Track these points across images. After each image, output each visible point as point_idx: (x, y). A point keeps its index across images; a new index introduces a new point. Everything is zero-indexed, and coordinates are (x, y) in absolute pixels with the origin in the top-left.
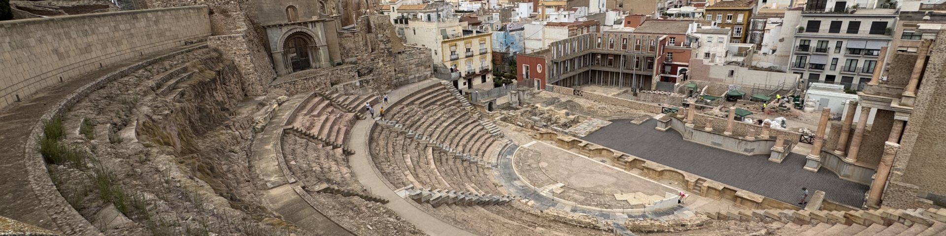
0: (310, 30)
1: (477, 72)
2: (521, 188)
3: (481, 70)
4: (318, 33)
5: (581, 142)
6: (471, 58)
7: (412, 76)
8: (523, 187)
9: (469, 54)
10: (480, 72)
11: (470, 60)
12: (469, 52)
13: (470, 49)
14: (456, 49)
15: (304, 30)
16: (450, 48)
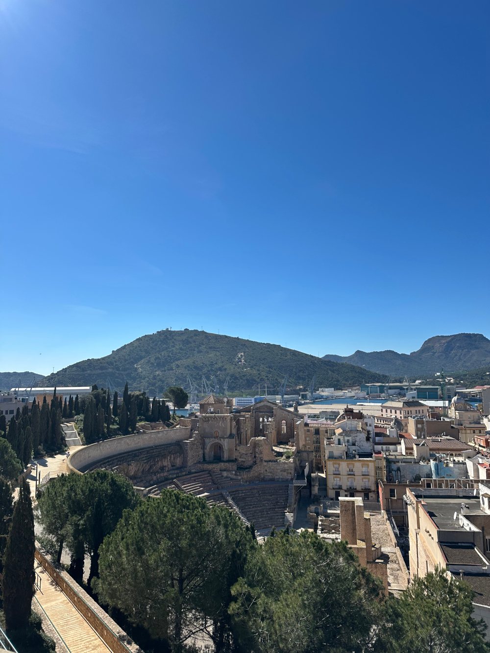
0: (222, 442)
1: (359, 489)
3: (363, 488)
4: (225, 444)
6: (353, 476)
9: (351, 473)
11: (352, 478)
12: (352, 471)
13: (352, 470)
14: (339, 467)
15: (219, 442)
16: (333, 465)
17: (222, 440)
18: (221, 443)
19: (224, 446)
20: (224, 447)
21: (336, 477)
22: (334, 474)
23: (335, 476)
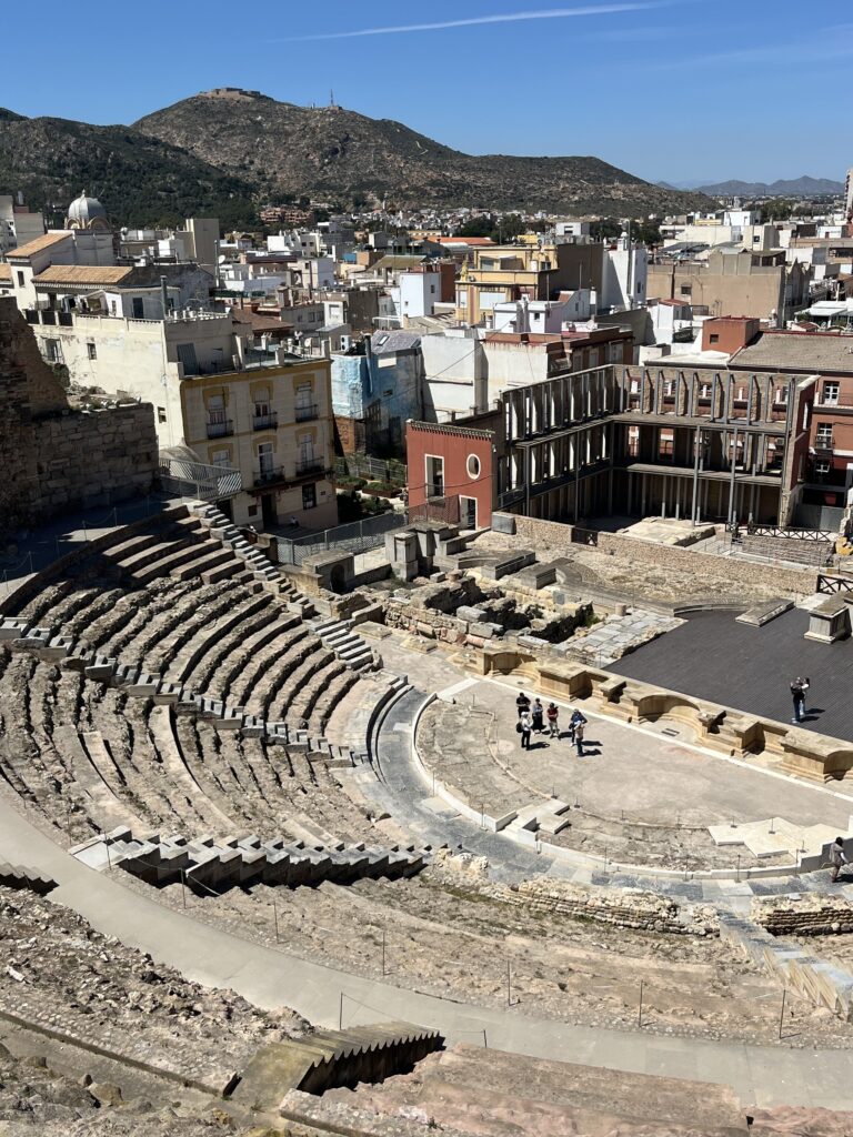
1: (289, 474)
2: (444, 820)
3: (300, 468)
5: (604, 679)
6: (270, 433)
7: (95, 489)
8: (447, 816)
9: (265, 420)
10: (298, 474)
11: (268, 438)
12: (265, 414)
13: (265, 408)
14: (225, 404)
16: (205, 401)
21: (217, 449)
22: (211, 437)
23: (213, 443)
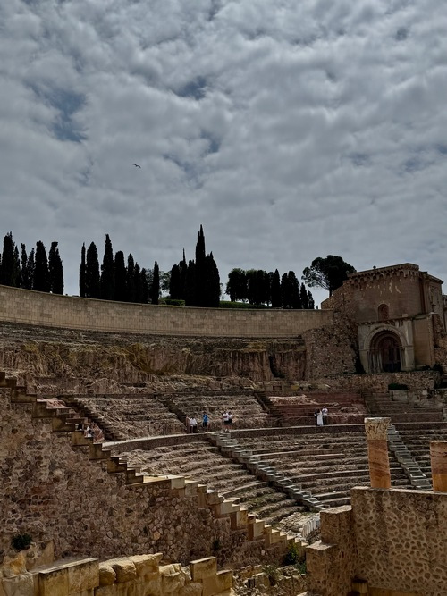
0: (397, 328)
4: (405, 332)
15: (391, 328)
17: (397, 324)
18: (395, 331)
19: (404, 336)
20: (402, 339)
